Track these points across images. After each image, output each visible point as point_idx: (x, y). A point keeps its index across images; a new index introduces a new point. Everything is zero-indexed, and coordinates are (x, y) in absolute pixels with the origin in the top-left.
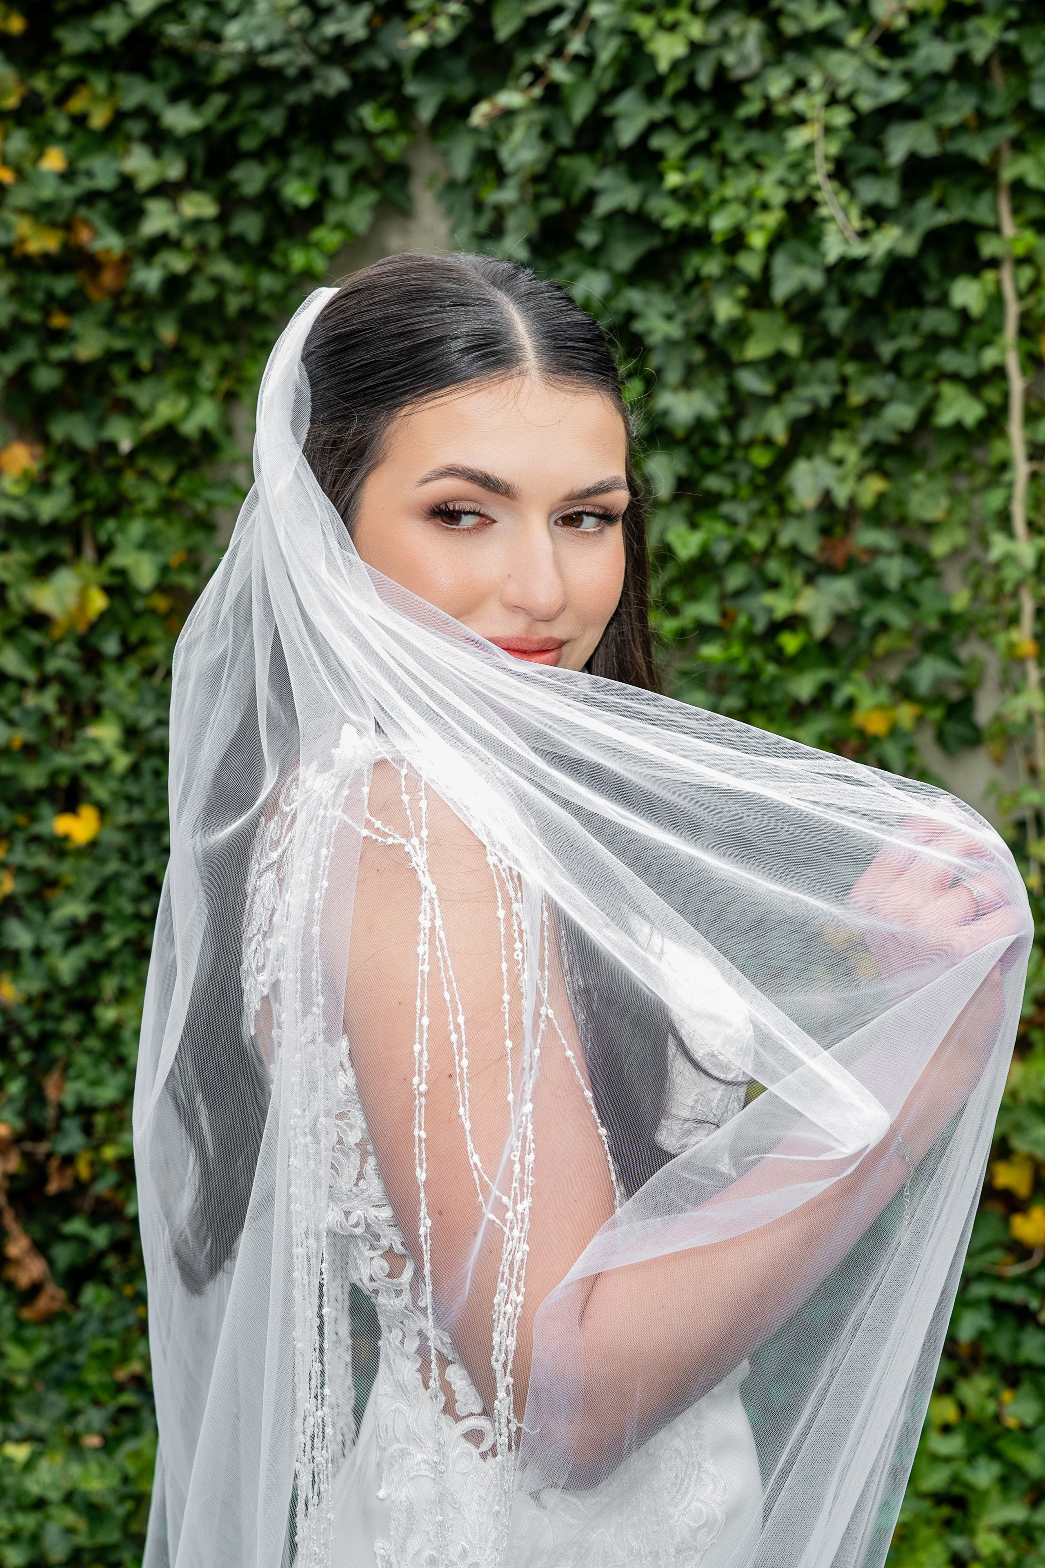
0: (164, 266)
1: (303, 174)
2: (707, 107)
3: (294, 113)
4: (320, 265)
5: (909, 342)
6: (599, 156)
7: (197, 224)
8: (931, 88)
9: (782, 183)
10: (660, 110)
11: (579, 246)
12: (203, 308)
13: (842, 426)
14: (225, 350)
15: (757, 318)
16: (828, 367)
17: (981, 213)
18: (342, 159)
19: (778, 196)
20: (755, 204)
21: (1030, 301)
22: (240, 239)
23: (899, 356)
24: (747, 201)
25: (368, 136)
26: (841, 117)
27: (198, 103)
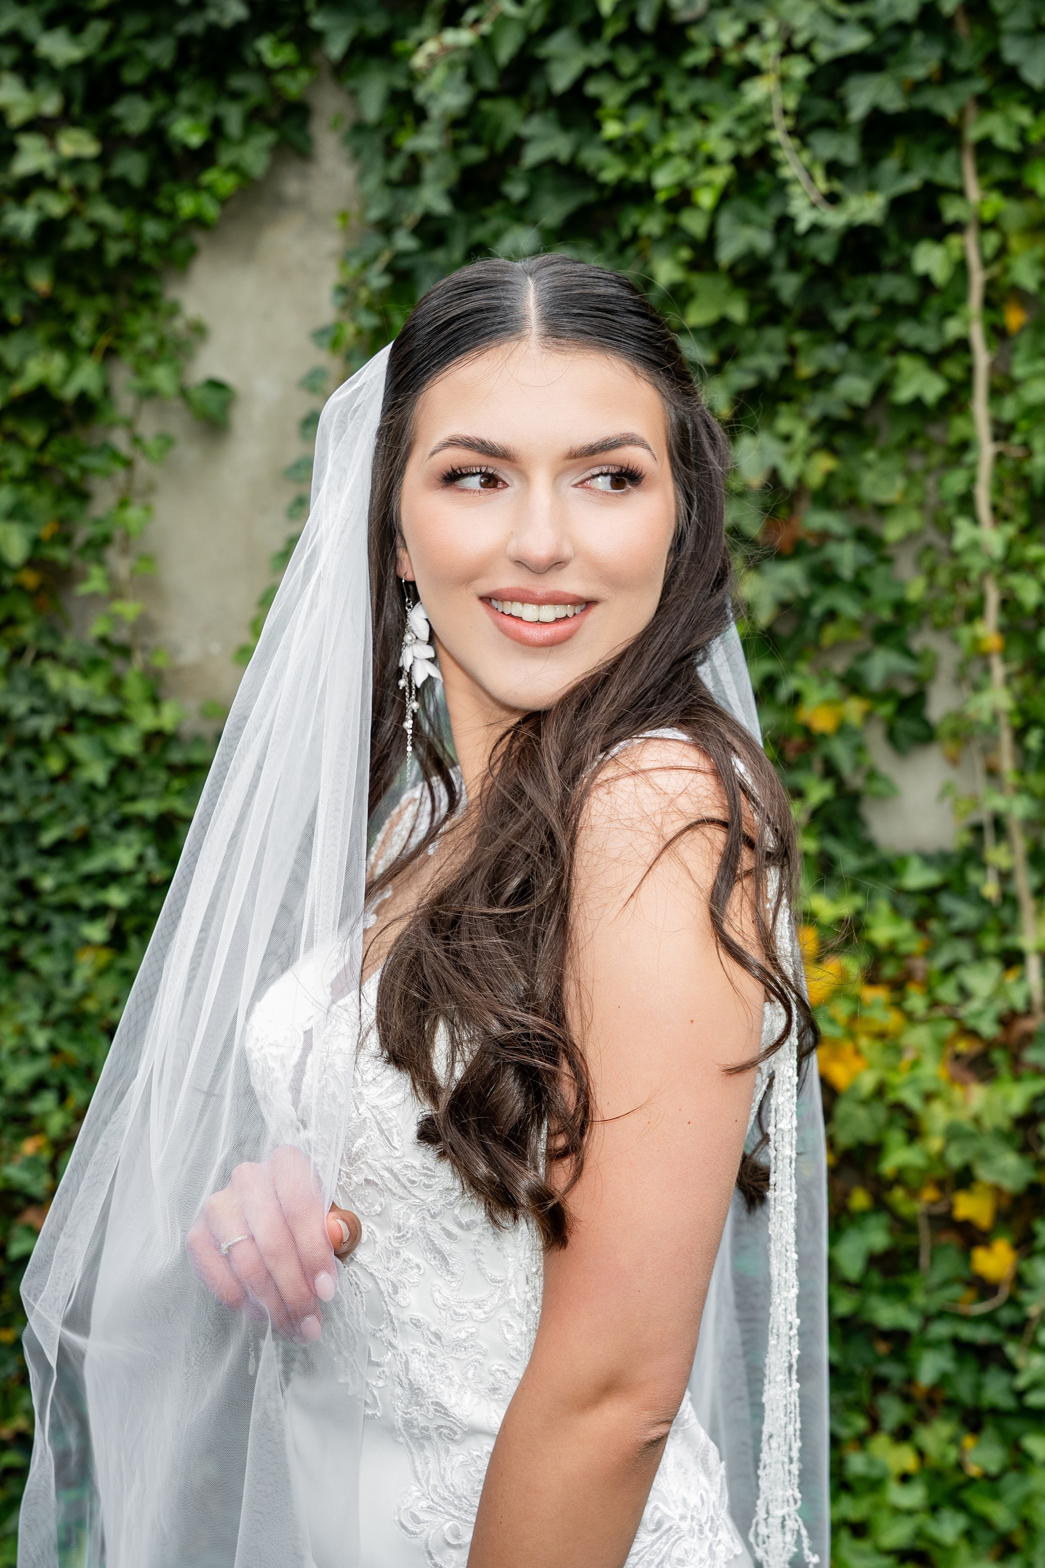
0: (40, 208)
1: (193, 111)
2: (648, 52)
3: (184, 44)
4: (211, 211)
5: (866, 310)
6: (526, 100)
7: (75, 163)
8: (894, 38)
9: (729, 135)
10: (598, 55)
11: (505, 198)
12: (80, 255)
13: (789, 399)
14: (103, 302)
15: (698, 281)
16: (775, 336)
17: (945, 174)
18: (236, 96)
19: (724, 150)
20: (700, 159)
21: (995, 269)
22: (123, 182)
23: (855, 324)
24: (691, 155)
25: (266, 72)
26: (799, 69)
27: (77, 30)
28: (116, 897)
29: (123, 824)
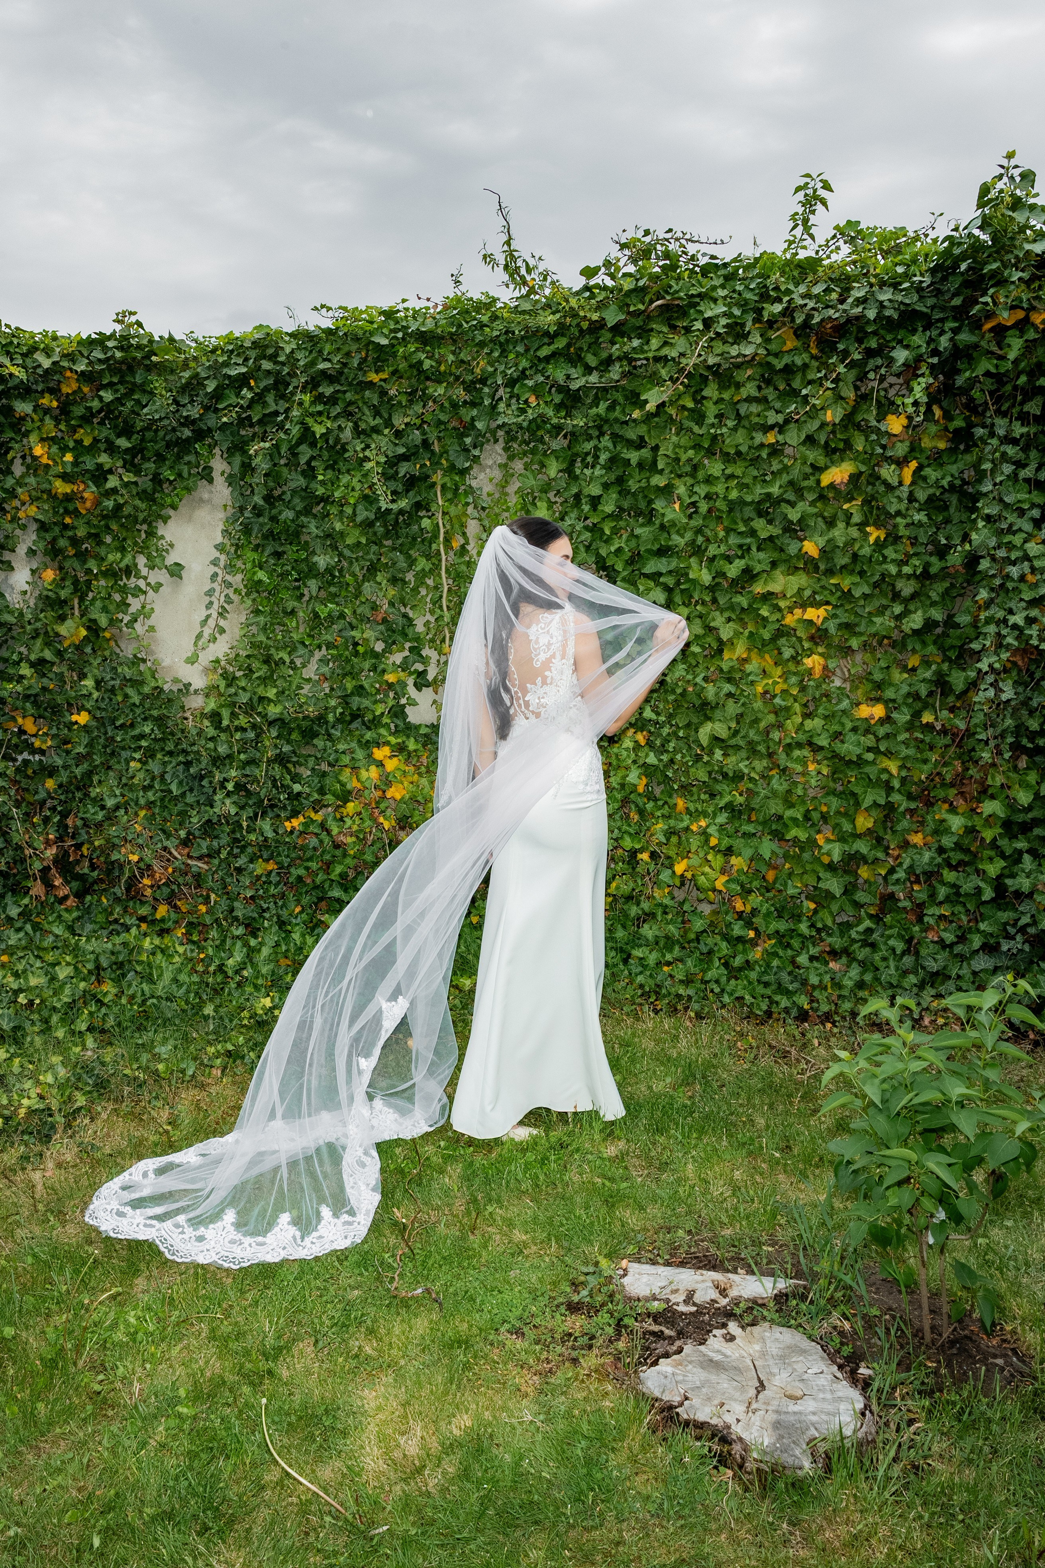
0: (115, 500)
1: (170, 467)
2: (332, 452)
3: (168, 444)
4: (176, 503)
5: (405, 540)
7: (128, 484)
8: (414, 450)
9: (360, 481)
10: (316, 452)
12: (129, 517)
13: (380, 570)
14: (136, 534)
15: (350, 529)
16: (376, 548)
17: (431, 495)
18: (187, 463)
20: (350, 488)
21: (448, 528)
22: (144, 491)
23: (401, 545)
24: (347, 487)
25: (197, 455)
26: (383, 459)
27: (129, 439)
28: (144, 743)
29: (145, 719)
